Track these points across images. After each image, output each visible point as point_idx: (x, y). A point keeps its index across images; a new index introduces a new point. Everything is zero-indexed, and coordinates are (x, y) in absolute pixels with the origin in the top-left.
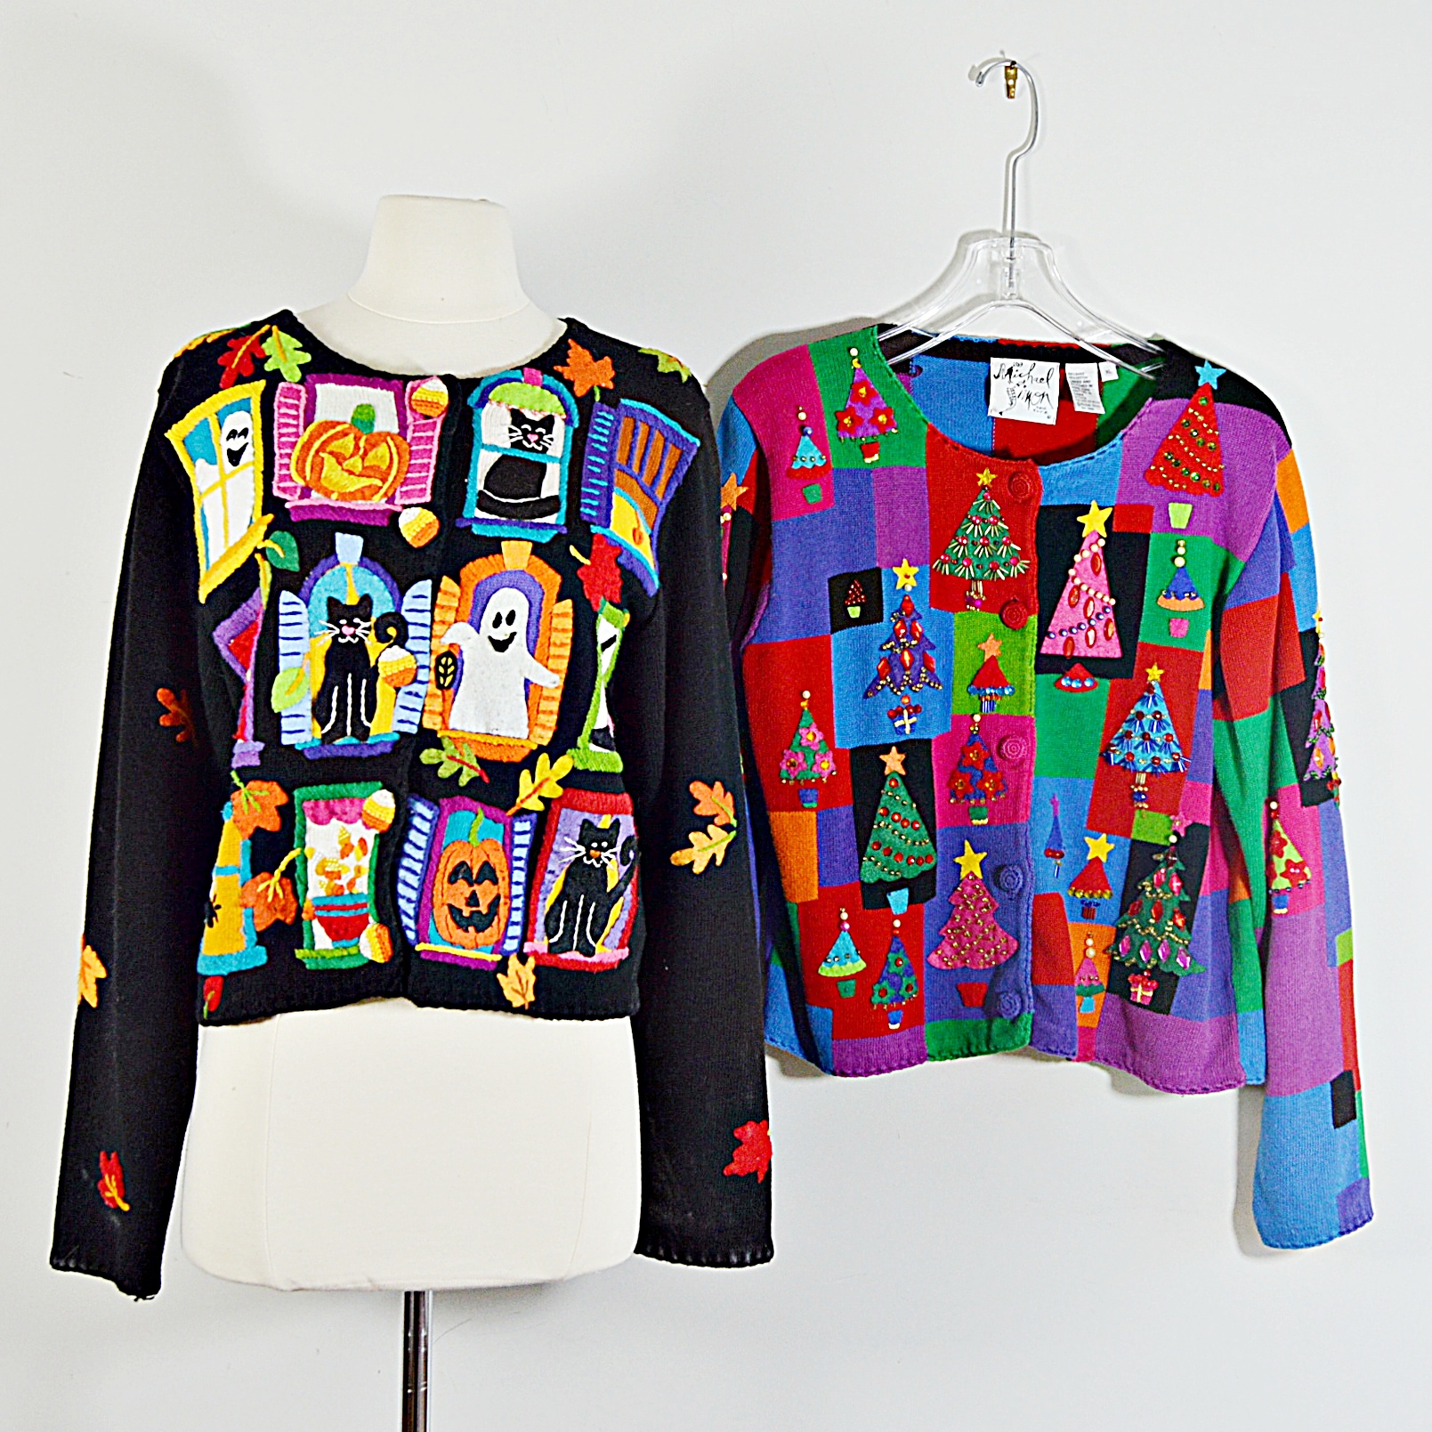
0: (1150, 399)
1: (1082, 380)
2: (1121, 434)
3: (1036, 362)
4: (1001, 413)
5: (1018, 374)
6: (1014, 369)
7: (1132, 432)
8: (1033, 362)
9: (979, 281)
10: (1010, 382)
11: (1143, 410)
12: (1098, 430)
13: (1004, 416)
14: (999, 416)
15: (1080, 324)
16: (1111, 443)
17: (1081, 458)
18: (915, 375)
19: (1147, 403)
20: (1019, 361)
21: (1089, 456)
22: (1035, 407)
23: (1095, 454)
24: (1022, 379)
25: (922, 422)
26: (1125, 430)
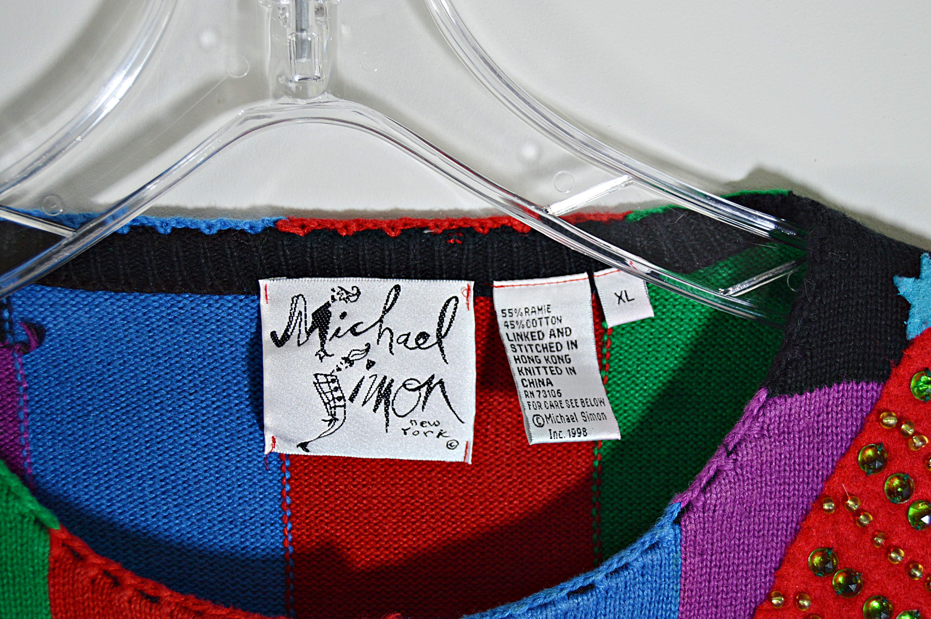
0: (763, 395)
1: (546, 329)
2: (675, 508)
3: (401, 283)
4: (303, 446)
5: (346, 325)
6: (336, 309)
7: (712, 497)
8: (391, 283)
9: (207, 38)
10: (323, 354)
11: (740, 430)
12: (600, 470)
13: (315, 450)
14: (302, 453)
15: (530, 152)
16: (647, 538)
17: (555, 594)
18: (26, 347)
19: (754, 406)
20: (348, 283)
21: (579, 582)
22: (405, 423)
23: (598, 577)
24: (359, 343)
25: (31, 531)
26: (689, 496)
